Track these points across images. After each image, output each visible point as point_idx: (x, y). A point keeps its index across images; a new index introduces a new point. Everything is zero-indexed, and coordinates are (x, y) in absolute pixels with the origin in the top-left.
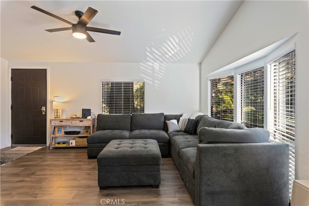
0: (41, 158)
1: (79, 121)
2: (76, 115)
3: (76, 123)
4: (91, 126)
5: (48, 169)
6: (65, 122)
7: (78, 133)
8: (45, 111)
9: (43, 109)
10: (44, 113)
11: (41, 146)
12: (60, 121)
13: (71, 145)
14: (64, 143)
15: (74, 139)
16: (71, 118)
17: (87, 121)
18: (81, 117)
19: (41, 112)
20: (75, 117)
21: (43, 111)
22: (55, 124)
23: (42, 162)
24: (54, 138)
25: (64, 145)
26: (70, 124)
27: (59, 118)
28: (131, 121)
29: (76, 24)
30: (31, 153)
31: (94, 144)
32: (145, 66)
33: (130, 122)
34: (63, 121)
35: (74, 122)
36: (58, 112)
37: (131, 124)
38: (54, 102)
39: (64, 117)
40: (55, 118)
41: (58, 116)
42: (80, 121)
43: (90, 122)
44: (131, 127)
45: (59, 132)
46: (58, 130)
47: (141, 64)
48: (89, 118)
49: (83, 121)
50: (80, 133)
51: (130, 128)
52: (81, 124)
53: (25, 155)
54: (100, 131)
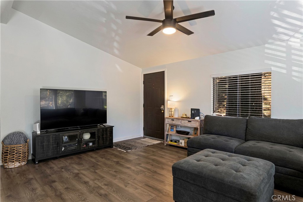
0: (153, 152)
1: (187, 121)
2: (186, 115)
3: (184, 123)
4: (198, 127)
5: (151, 164)
6: (176, 121)
7: (187, 133)
8: (163, 109)
9: (162, 107)
10: (163, 112)
11: (160, 141)
12: (172, 120)
13: (180, 145)
14: (175, 142)
15: (183, 139)
16: (181, 117)
17: (195, 122)
18: (190, 117)
19: (161, 110)
20: (185, 116)
21: (162, 109)
22: (168, 122)
23: (152, 155)
24: (169, 135)
25: (175, 144)
26: (180, 124)
27: (173, 116)
28: (247, 127)
29: (164, 20)
30: (151, 145)
31: (194, 149)
32: (273, 47)
33: (245, 129)
34: (174, 120)
35: (183, 122)
36: (172, 111)
37: (246, 132)
38: (168, 101)
39: (176, 116)
40: (170, 116)
41: (172, 115)
42: (189, 121)
43: (198, 123)
44: (246, 135)
45: (172, 130)
46: (171, 128)
47: (267, 45)
48: (197, 118)
49: (191, 122)
50: (189, 134)
51: (244, 137)
52: (189, 125)
53: (146, 147)
54: (205, 135)
